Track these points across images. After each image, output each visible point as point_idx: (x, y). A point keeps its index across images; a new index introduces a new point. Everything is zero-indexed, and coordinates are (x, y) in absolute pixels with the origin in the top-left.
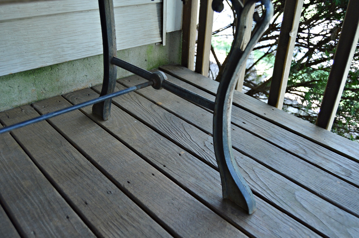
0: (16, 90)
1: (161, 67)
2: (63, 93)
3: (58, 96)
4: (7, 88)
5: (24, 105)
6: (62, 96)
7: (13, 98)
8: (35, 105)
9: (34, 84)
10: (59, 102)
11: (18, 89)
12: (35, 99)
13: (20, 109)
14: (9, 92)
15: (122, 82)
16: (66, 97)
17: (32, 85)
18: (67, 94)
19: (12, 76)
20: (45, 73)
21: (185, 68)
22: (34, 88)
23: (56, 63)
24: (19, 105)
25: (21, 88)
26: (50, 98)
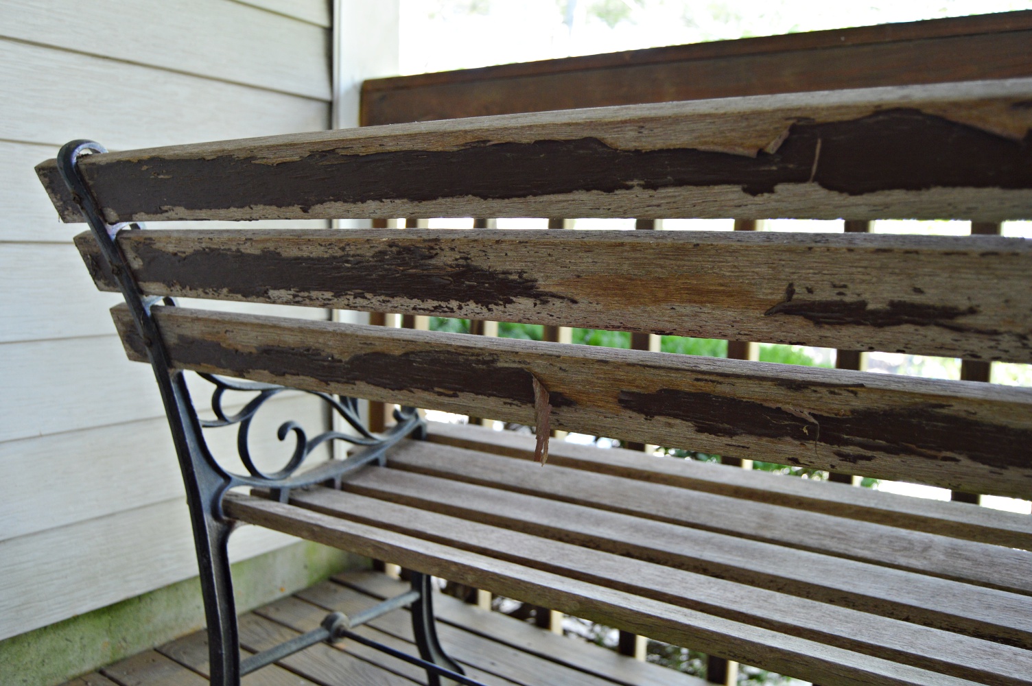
0: (77, 646)
1: (335, 576)
2: (157, 644)
3: (148, 651)
4: (63, 644)
5: (87, 674)
6: (155, 650)
7: (70, 662)
8: (109, 672)
9: (109, 631)
10: (153, 660)
11: (81, 642)
12: (108, 660)
13: (81, 682)
14: (64, 651)
15: (263, 612)
16: (164, 650)
17: (105, 633)
18: (164, 645)
19: (75, 619)
20: (128, 609)
21: (380, 575)
22: (107, 639)
23: (151, 588)
24: (77, 675)
25: (85, 641)
26: (133, 657)
